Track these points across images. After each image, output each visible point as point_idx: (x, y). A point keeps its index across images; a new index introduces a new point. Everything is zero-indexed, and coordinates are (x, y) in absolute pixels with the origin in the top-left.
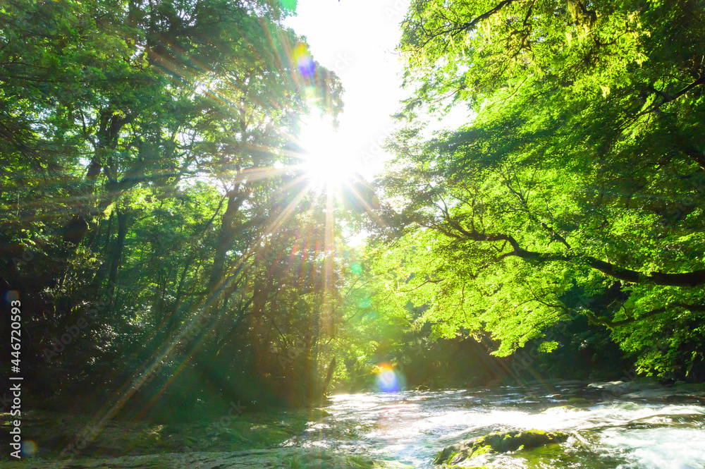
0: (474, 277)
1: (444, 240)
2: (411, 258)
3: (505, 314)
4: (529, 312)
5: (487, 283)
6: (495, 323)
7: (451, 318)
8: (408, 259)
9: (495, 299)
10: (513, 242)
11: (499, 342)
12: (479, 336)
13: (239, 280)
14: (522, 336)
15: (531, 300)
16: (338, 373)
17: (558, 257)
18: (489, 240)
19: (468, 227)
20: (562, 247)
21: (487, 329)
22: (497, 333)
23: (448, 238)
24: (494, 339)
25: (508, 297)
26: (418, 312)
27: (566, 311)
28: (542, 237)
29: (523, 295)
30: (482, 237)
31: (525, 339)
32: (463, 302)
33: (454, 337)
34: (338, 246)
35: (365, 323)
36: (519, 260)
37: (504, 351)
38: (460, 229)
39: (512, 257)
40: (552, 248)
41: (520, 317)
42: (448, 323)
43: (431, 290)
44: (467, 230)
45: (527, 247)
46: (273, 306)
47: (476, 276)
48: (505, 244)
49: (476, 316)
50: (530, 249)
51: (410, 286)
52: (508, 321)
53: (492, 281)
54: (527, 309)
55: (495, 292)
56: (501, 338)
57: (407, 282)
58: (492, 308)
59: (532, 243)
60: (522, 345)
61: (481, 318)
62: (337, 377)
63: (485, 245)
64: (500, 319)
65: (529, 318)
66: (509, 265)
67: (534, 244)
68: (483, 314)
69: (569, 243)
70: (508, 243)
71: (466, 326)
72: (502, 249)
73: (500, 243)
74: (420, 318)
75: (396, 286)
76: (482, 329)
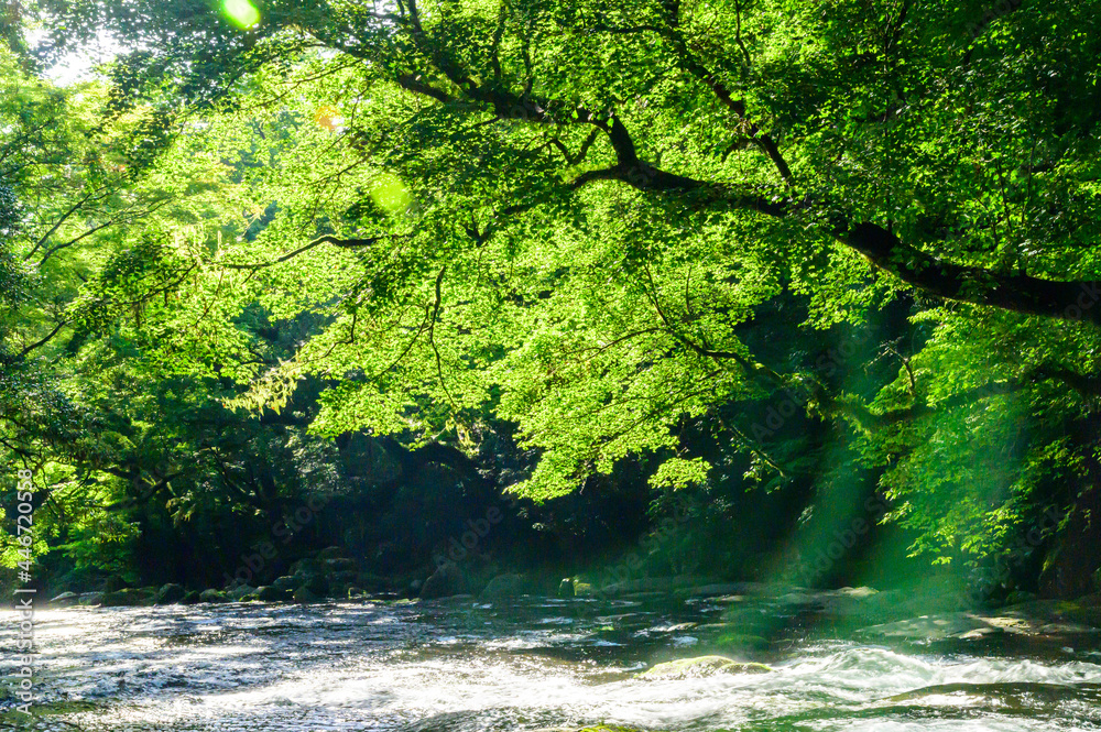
0: (479, 238)
1: (393, 98)
2: (273, 152)
3: (567, 369)
4: (648, 365)
5: (522, 262)
7: (393, 368)
8: (264, 158)
10: (620, 137)
11: (538, 453)
12: (474, 434)
14: (610, 439)
15: (651, 331)
17: (747, 198)
18: (544, 119)
22: (533, 425)
23: (411, 98)
24: (523, 445)
27: (749, 373)
29: (629, 311)
31: (619, 449)
32: (436, 317)
33: (397, 429)
36: (629, 193)
37: (546, 484)
39: (614, 185)
40: (731, 170)
41: (611, 381)
42: (382, 388)
43: (333, 268)
45: (658, 156)
47: (488, 235)
48: (590, 140)
49: (472, 366)
50: (665, 166)
51: (260, 250)
52: (572, 391)
53: (539, 256)
54: (635, 357)
55: (545, 295)
56: (545, 444)
57: (249, 237)
58: (528, 347)
60: (605, 467)
61: (493, 373)
63: (527, 135)
64: (549, 384)
65: (638, 385)
66: (599, 212)
67: (683, 148)
68: (502, 363)
69: (787, 157)
70: (602, 140)
71: (437, 394)
72: (582, 155)
73: (577, 134)
74: (287, 364)
75: (211, 245)
76: (486, 410)
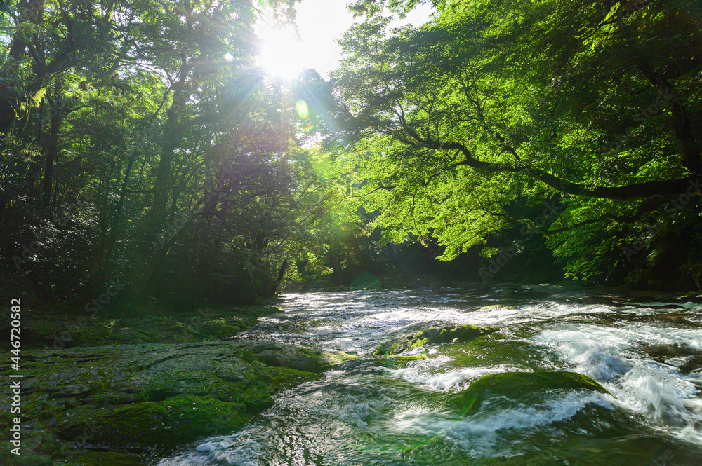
0: (425, 185)
1: (398, 146)
2: (365, 164)
3: (452, 222)
4: (475, 220)
5: (437, 191)
6: (442, 230)
7: (401, 224)
8: (362, 165)
9: (443, 207)
10: (466, 152)
11: (444, 247)
12: (426, 242)
13: (189, 179)
14: (465, 242)
15: (477, 209)
16: (290, 274)
17: (507, 168)
18: (443, 148)
19: (423, 134)
20: (512, 159)
21: (434, 236)
22: (442, 238)
23: (403, 145)
24: (440, 245)
25: (457, 205)
26: (370, 217)
27: (508, 220)
28: (493, 148)
29: (470, 203)
30: (435, 145)
31: (468, 245)
32: (413, 209)
33: (403, 242)
34: (291, 148)
35: (317, 227)
36: (469, 169)
37: (448, 256)
38: (416, 136)
39: (464, 166)
40: (500, 159)
41: (465, 225)
42: (398, 230)
43: (383, 196)
44: (422, 137)
45: (478, 157)
46: (225, 207)
47: (428, 183)
48: (458, 153)
49: (424, 223)
50: (481, 159)
51: (363, 191)
52: (454, 228)
53: (442, 188)
54: (472, 217)
55: (444, 200)
56: (447, 244)
57: (360, 188)
58: (441, 216)
59: (484, 153)
60: (464, 251)
61: (430, 225)
62: (289, 277)
63: (438, 153)
64: (447, 226)
65: (473, 225)
66: (460, 175)
67: (485, 154)
68: (431, 222)
69: (518, 154)
70: (461, 152)
71: (415, 232)
72: (455, 158)
73: (453, 152)
74: (371, 223)
75: (349, 191)
76: (429, 235)
